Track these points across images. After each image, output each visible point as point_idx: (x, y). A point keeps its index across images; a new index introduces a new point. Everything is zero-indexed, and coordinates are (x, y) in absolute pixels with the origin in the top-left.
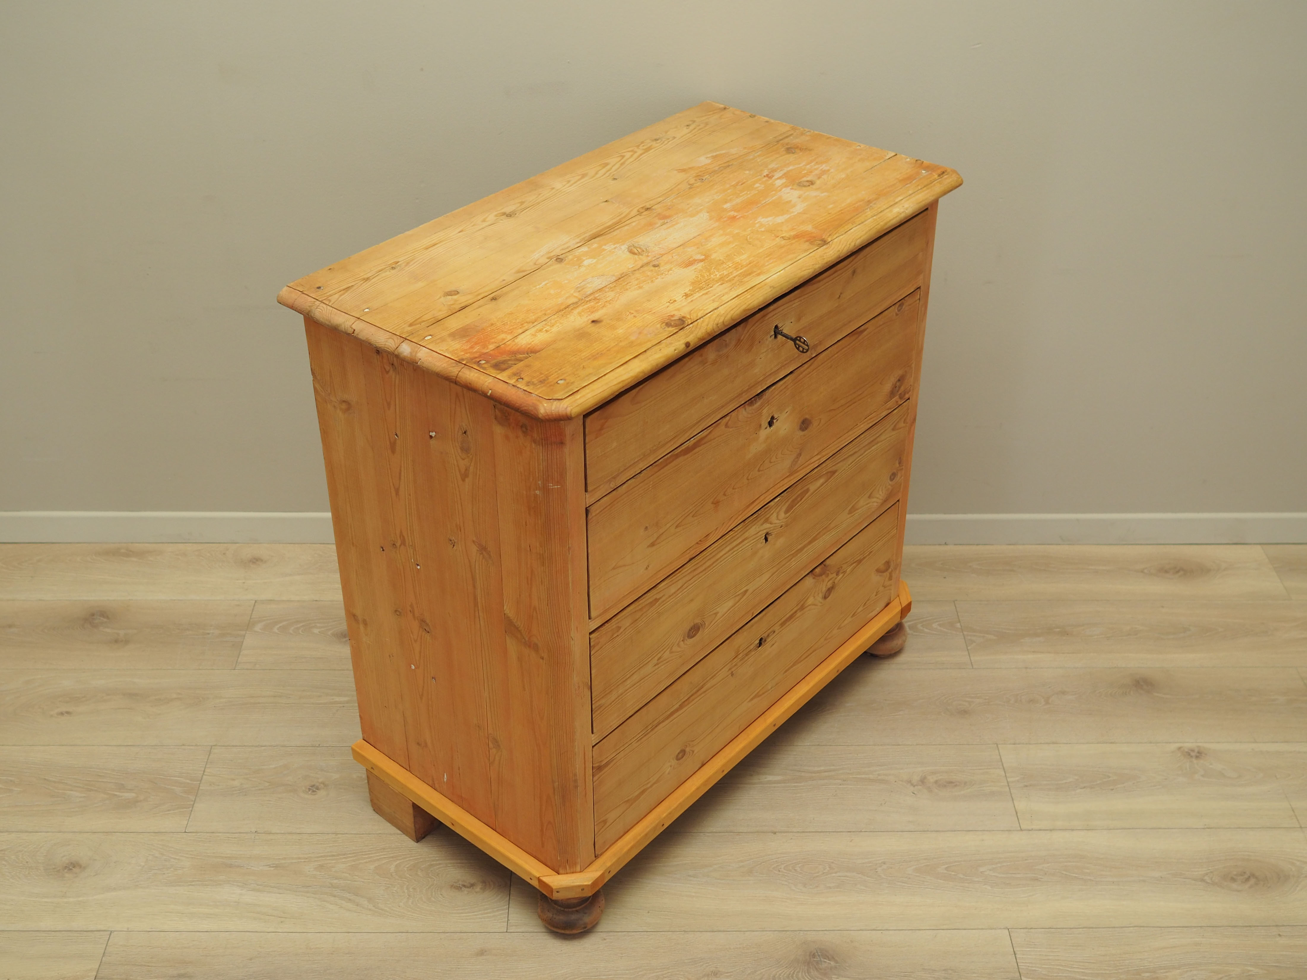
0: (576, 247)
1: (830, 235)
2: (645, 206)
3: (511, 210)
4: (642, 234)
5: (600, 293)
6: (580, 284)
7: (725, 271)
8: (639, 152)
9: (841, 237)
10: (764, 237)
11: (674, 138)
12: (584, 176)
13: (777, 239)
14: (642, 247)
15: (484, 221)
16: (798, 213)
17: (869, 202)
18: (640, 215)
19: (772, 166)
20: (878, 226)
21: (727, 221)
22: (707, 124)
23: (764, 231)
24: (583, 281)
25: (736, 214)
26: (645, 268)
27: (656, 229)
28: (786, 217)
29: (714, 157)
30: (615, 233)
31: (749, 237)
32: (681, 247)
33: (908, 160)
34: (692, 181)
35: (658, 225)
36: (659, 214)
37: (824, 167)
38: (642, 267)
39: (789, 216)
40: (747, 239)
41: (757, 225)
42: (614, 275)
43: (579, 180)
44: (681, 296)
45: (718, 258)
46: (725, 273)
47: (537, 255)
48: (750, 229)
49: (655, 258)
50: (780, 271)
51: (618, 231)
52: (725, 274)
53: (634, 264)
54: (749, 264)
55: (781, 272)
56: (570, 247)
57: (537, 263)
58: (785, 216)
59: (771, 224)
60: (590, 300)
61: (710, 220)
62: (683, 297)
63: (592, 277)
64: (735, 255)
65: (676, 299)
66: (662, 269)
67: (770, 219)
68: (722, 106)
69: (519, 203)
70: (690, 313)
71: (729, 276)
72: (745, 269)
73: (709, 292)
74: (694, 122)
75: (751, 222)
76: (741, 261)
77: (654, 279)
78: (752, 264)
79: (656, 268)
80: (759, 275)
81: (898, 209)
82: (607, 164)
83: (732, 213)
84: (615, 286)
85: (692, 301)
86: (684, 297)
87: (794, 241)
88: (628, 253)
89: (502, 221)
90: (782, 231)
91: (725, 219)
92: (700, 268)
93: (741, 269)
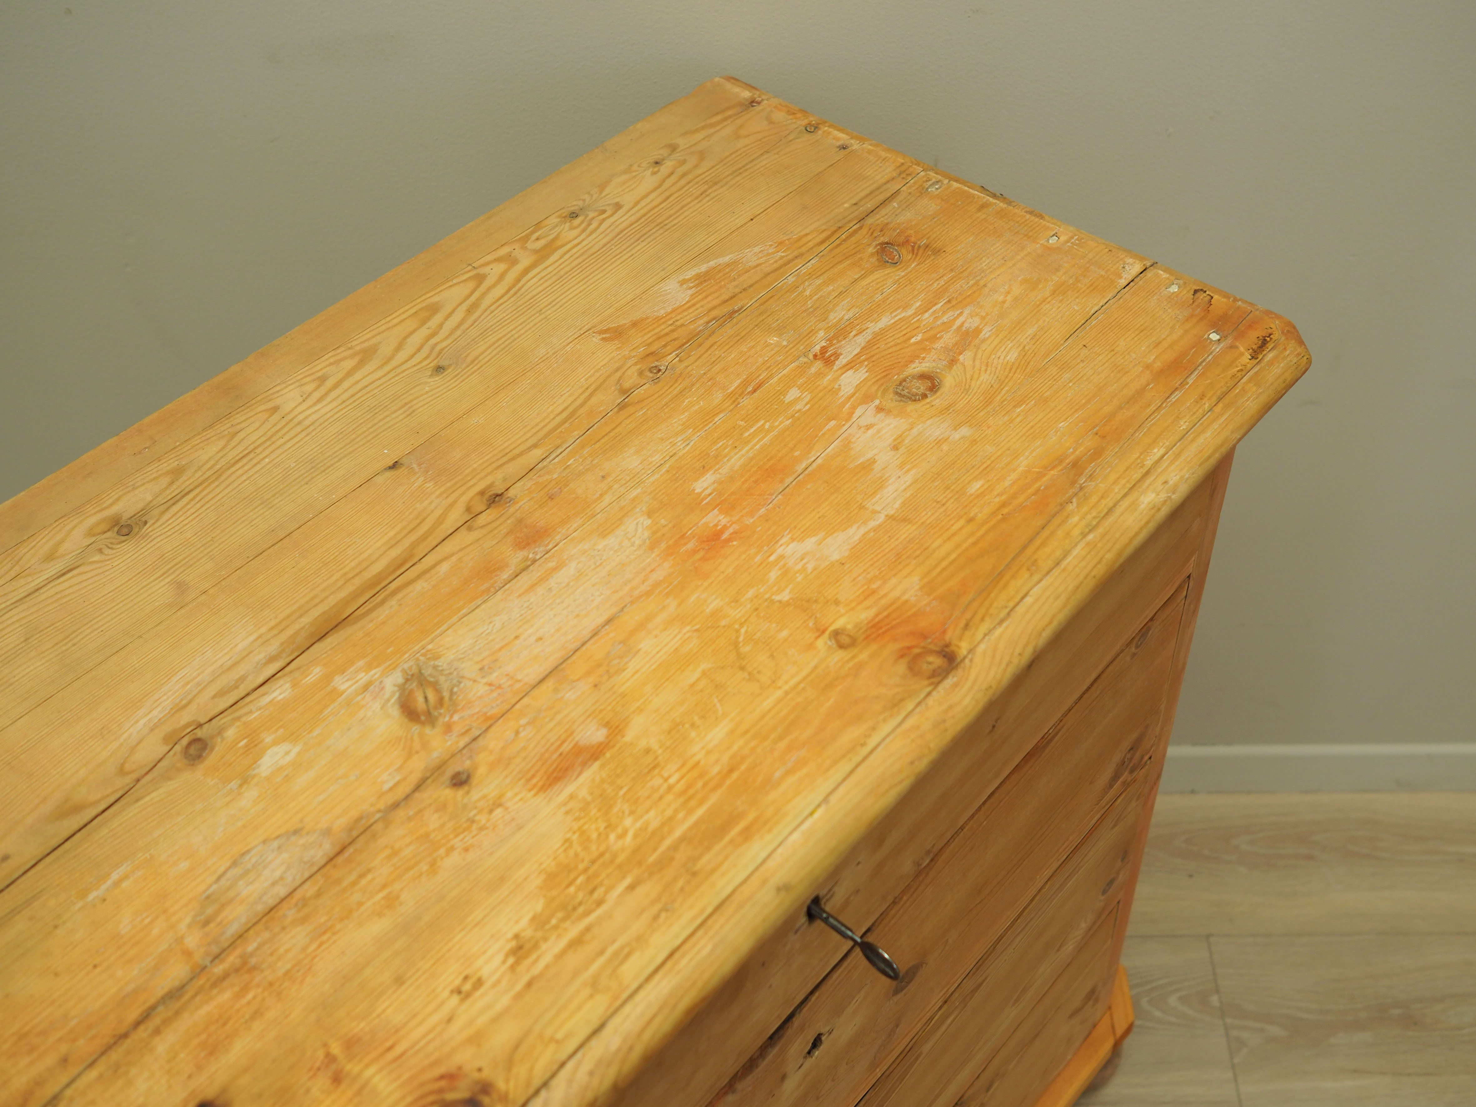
0: (261, 680)
1: (967, 626)
2: (491, 485)
3: (140, 506)
4: (455, 619)
5: (266, 935)
6: (219, 879)
7: (652, 814)
8: (525, 261)
9: (999, 631)
10: (785, 633)
11: (618, 206)
12: (367, 355)
13: (820, 643)
14: (442, 679)
15: (50, 557)
16: (890, 518)
17: (1077, 467)
18: (470, 529)
19: (840, 314)
20: (1099, 566)
21: (695, 552)
22: (702, 156)
23: (788, 604)
24: (235, 864)
25: (724, 520)
26: (428, 795)
27: (499, 595)
28: (855, 533)
29: (702, 279)
30: (382, 613)
31: (743, 630)
32: (550, 684)
33: (1174, 289)
34: (631, 378)
35: (505, 576)
36: (520, 521)
37: (967, 319)
38: (417, 788)
39: (863, 530)
40: (736, 644)
41: (773, 575)
42: (327, 832)
43: (349, 374)
44: (500, 957)
45: (643, 743)
46: (653, 818)
47: (142, 722)
48: (751, 593)
49: (466, 739)
50: (811, 814)
51: (393, 602)
52: (651, 828)
53: (398, 770)
54: (731, 771)
55: (817, 815)
56: (242, 679)
57: (128, 767)
58: (851, 531)
59: (810, 567)
60: (226, 976)
61: (652, 548)
62: (507, 956)
63: (264, 842)
64: (693, 725)
65: (485, 972)
66: (475, 795)
67: (810, 543)
68: (746, 94)
69: (168, 473)
70: (509, 1062)
71: (663, 839)
72: (713, 799)
73: (588, 929)
74: (673, 148)
75: (758, 559)
76: (709, 752)
77: (442, 851)
78: (735, 776)
79: (461, 792)
80: (747, 834)
81: (1154, 495)
82: (433, 309)
83: (715, 518)
84: (318, 895)
85: (529, 984)
86: (511, 960)
87: (863, 656)
88: (395, 712)
89: (97, 558)
90: (837, 603)
91: (690, 546)
92: (584, 793)
93: (702, 802)
